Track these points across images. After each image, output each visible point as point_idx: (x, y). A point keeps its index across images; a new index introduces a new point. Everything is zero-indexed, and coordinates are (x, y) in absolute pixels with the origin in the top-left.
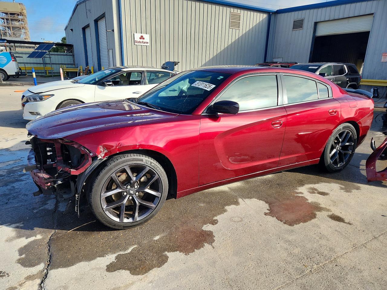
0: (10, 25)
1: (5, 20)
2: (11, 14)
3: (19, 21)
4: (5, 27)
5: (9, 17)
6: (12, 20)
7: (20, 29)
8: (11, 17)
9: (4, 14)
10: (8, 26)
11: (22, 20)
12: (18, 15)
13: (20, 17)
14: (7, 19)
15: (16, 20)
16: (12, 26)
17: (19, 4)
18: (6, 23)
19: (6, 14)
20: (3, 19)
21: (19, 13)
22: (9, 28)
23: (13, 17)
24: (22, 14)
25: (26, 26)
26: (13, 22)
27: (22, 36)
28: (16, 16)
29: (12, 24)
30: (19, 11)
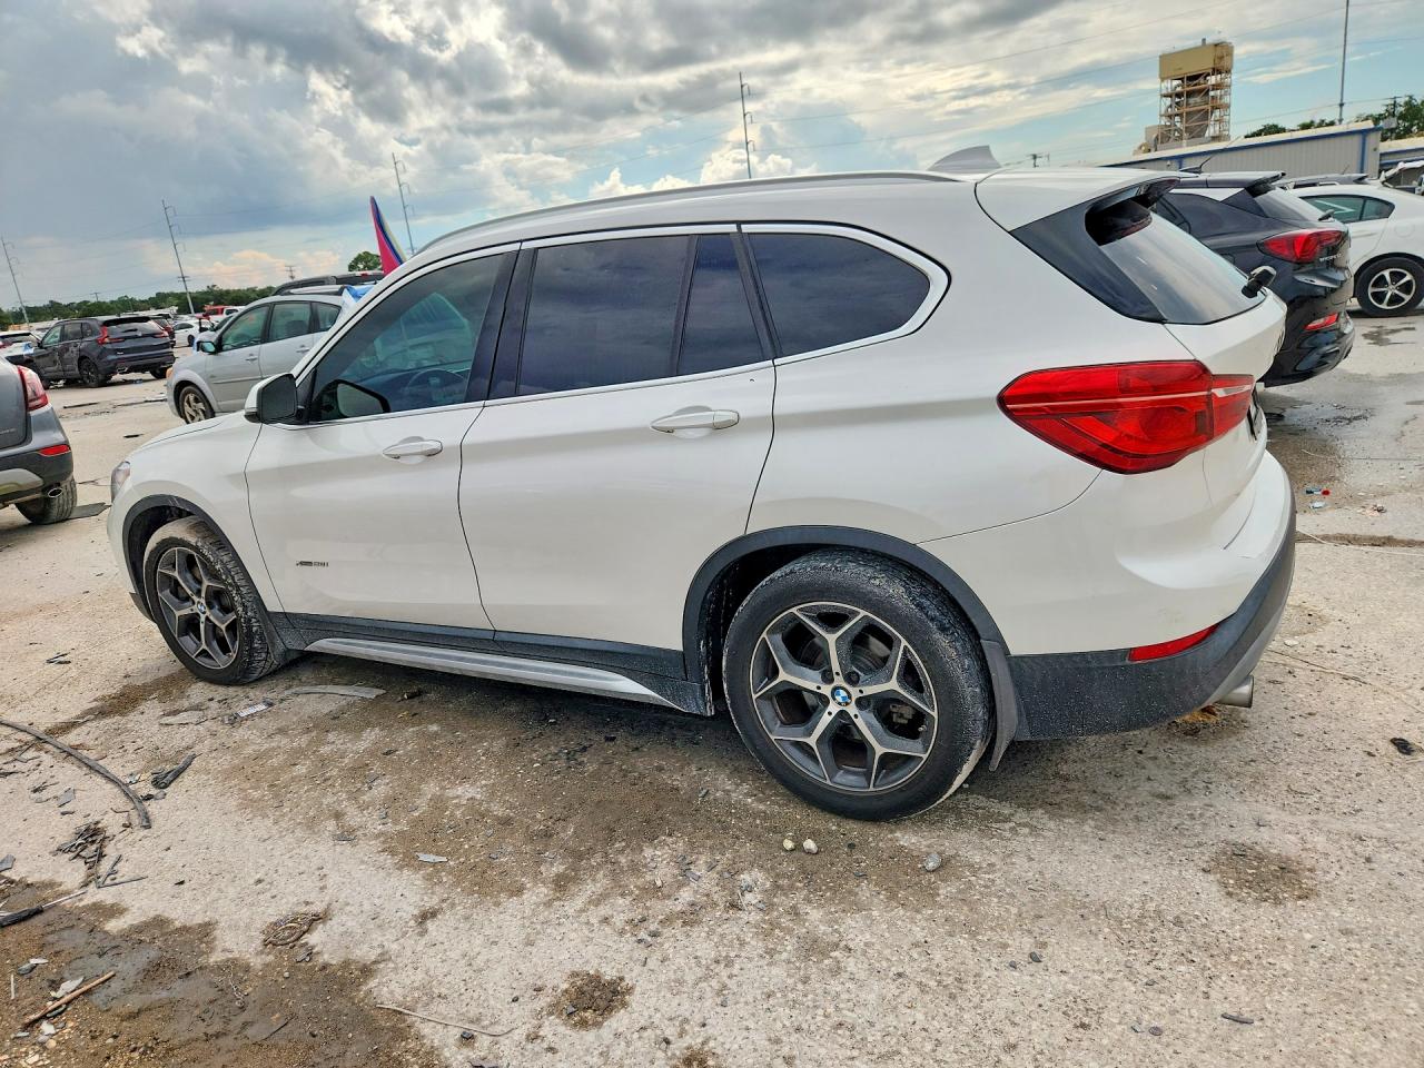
0: (1185, 109)
1: (1174, 97)
2: (1192, 78)
3: (1207, 93)
4: (1170, 117)
5: (1186, 87)
6: (1190, 94)
7: (1207, 112)
8: (1188, 86)
9: (1179, 82)
10: (1178, 111)
11: (1220, 87)
12: (1208, 75)
13: (1212, 80)
14: (1179, 95)
15: (1202, 91)
16: (1188, 110)
17: (1216, 45)
18: (1174, 104)
19: (1182, 79)
20: (1169, 95)
21: (1210, 71)
22: (1180, 115)
23: (1195, 85)
24: (1216, 71)
25: (1226, 100)
26: (1192, 101)
27: (1210, 132)
28: (1201, 80)
29: (1188, 104)
30: (1212, 66)
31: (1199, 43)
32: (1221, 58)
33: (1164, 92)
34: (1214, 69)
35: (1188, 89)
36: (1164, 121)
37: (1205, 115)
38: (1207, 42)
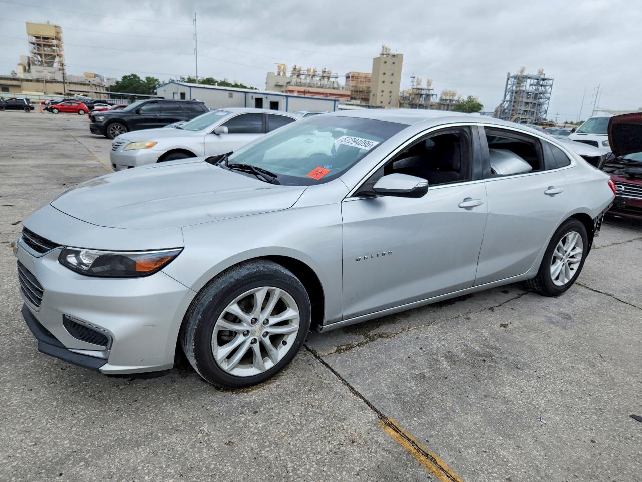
0: (42, 52)
1: (36, 45)
3: (54, 46)
4: (35, 53)
5: (42, 42)
6: (44, 45)
7: (55, 57)
8: (43, 41)
9: (34, 38)
10: (39, 52)
11: (57, 46)
12: (53, 39)
13: (55, 42)
14: (38, 45)
15: (50, 46)
16: (45, 53)
17: (56, 26)
18: (36, 48)
19: (37, 37)
20: (33, 43)
21: (54, 37)
22: (40, 55)
23: (47, 42)
24: (57, 38)
25: (61, 53)
26: (46, 49)
27: (56, 65)
28: (50, 40)
29: (44, 51)
30: (54, 35)
31: (47, 23)
32: (58, 33)
33: (30, 41)
34: (56, 37)
35: (44, 43)
36: (30, 55)
37: (54, 57)
38: (50, 23)
